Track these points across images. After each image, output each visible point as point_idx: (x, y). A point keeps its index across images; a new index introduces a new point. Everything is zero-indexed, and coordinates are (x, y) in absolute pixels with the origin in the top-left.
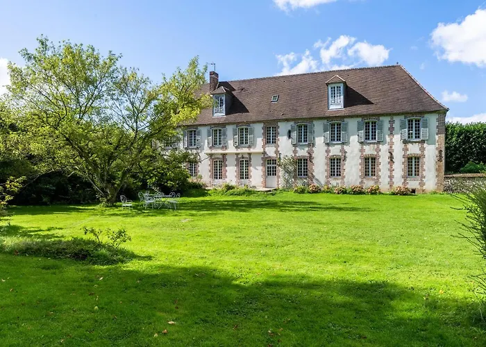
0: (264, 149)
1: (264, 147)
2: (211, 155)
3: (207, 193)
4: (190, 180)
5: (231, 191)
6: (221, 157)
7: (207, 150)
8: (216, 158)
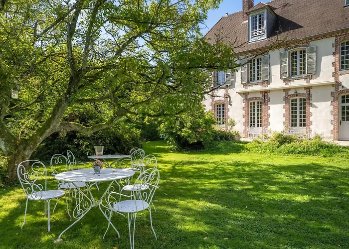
0: (337, 78)
1: (336, 75)
2: (245, 94)
3: (243, 148)
4: (217, 128)
5: (287, 145)
6: (260, 96)
7: (239, 87)
8: (252, 99)
